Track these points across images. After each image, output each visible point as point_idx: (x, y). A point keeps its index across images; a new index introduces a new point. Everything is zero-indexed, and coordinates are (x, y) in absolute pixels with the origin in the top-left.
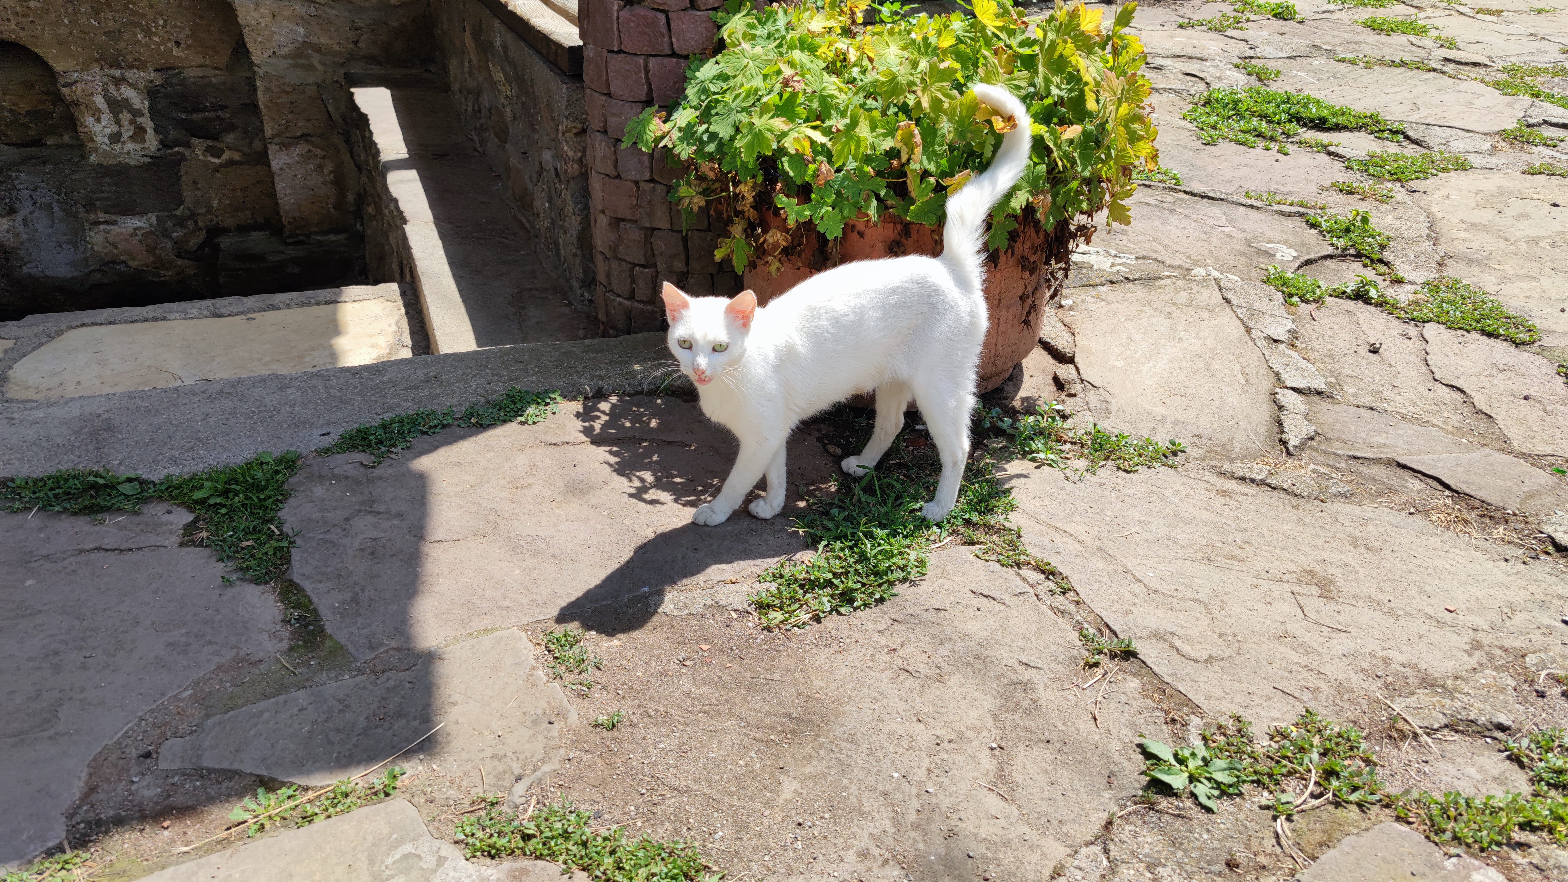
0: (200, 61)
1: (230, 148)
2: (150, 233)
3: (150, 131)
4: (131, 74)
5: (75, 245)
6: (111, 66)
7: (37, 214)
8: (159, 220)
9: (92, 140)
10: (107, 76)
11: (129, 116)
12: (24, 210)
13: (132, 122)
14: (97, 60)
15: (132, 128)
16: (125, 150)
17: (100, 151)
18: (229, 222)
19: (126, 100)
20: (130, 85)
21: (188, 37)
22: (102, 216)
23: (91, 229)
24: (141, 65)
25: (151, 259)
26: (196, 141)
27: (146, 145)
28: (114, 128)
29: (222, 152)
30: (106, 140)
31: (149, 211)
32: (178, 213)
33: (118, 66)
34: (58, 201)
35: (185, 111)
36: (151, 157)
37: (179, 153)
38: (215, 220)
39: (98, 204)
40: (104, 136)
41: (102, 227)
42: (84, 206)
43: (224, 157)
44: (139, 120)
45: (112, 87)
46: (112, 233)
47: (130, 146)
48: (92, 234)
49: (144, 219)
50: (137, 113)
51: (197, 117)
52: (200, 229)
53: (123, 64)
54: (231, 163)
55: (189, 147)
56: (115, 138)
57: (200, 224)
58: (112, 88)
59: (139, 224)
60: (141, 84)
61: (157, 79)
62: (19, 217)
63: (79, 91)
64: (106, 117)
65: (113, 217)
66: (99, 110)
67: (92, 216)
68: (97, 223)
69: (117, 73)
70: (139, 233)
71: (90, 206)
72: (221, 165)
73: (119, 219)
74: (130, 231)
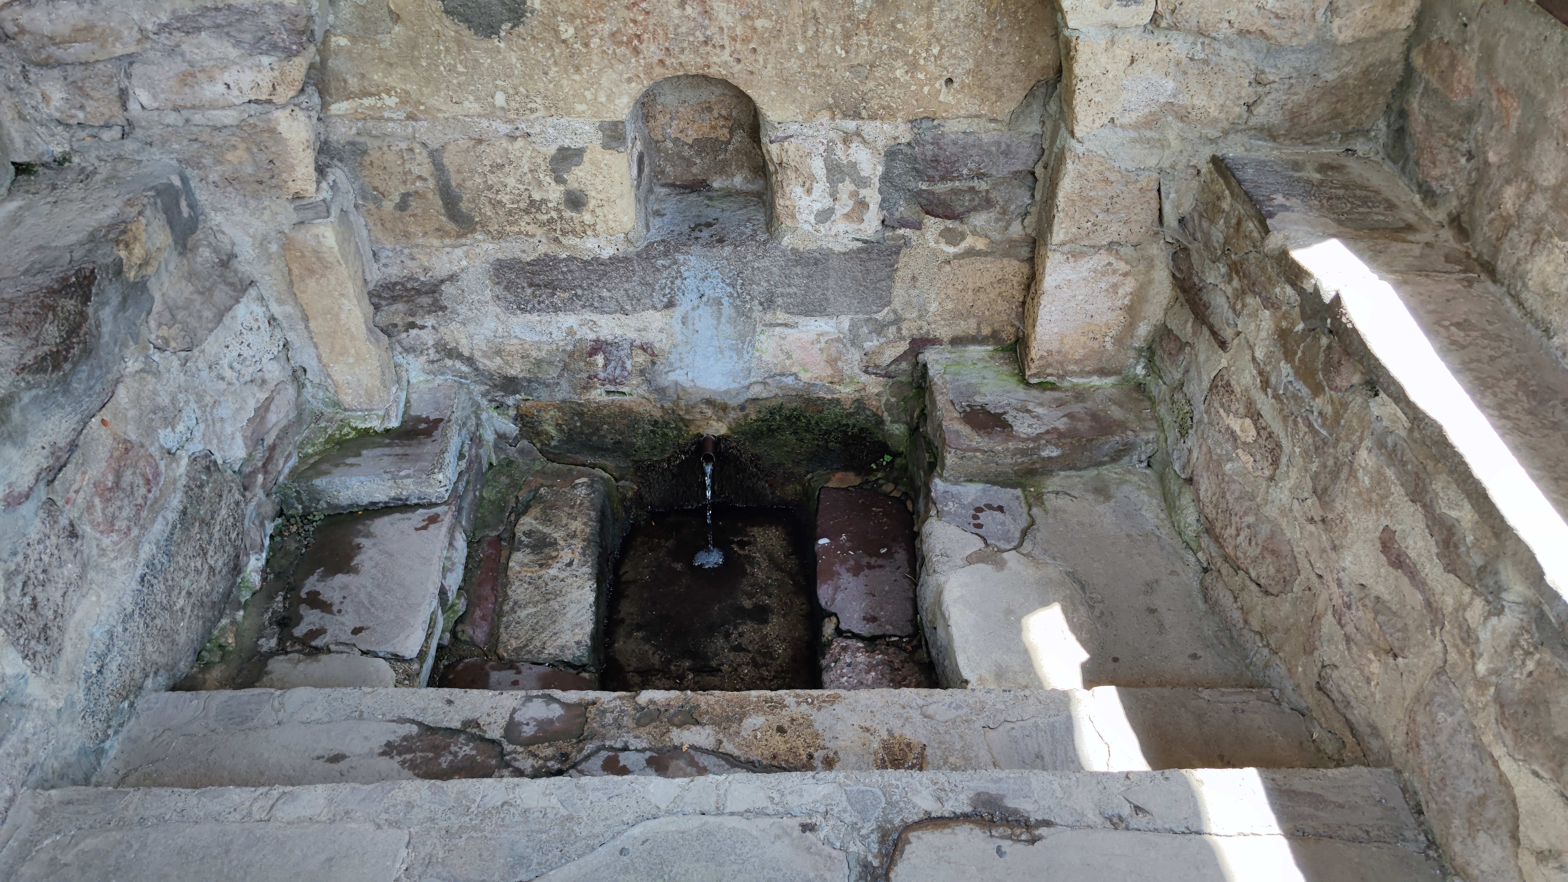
0: (973, 110)
1: (974, 233)
2: (838, 340)
3: (874, 207)
4: (870, 128)
5: (739, 352)
6: (845, 116)
7: (700, 311)
8: (853, 325)
9: (793, 217)
10: (836, 129)
11: (852, 187)
12: (685, 304)
13: (854, 194)
14: (830, 108)
15: (851, 203)
16: (833, 232)
17: (799, 232)
18: (944, 332)
19: (854, 165)
20: (864, 142)
21: (968, 72)
22: (781, 316)
23: (762, 332)
24: (889, 113)
25: (829, 371)
26: (930, 221)
27: (862, 226)
28: (828, 202)
29: (963, 237)
30: (812, 219)
31: (842, 313)
32: (879, 316)
33: (857, 116)
34: (731, 296)
35: (931, 179)
36: (865, 242)
37: (903, 237)
38: (926, 327)
39: (780, 301)
40: (811, 212)
41: (778, 329)
42: (761, 304)
43: (964, 245)
44: (863, 192)
45: (840, 145)
46: (790, 338)
47: (841, 226)
48: (763, 337)
49: (833, 322)
50: (862, 182)
51: (941, 188)
52: (902, 338)
53: (864, 113)
54: (971, 253)
55: (920, 229)
56: (824, 216)
57: (905, 332)
58: (840, 148)
59: (826, 328)
60: (880, 144)
61: (904, 133)
62: (678, 312)
63: (792, 149)
64: (821, 187)
65: (796, 319)
66: (813, 178)
67: (769, 317)
68: (772, 325)
69: (851, 125)
70: (823, 340)
71: (768, 303)
72: (956, 256)
73: (801, 320)
74: (812, 336)
